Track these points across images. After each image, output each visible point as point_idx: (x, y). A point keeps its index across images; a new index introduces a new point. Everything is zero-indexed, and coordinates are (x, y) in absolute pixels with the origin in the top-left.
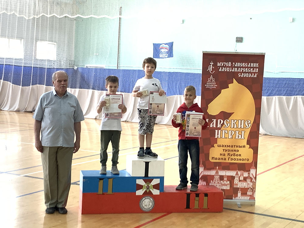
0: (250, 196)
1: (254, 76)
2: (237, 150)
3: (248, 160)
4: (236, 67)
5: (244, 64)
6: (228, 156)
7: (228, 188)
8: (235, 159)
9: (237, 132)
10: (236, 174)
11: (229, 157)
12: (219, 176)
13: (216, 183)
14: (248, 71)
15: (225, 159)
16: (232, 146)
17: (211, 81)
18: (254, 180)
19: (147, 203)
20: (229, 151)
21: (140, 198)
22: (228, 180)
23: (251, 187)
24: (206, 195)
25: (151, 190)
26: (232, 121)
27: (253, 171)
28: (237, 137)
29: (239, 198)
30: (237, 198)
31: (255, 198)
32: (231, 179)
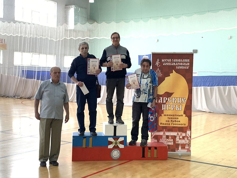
0: (187, 149)
1: (187, 68)
2: (177, 118)
3: (185, 124)
4: (174, 62)
7: (172, 144)
9: (177, 106)
10: (177, 135)
11: (172, 123)
12: (166, 136)
13: (164, 141)
14: (183, 65)
15: (169, 124)
16: (174, 116)
17: (158, 72)
18: (189, 138)
19: (116, 154)
20: (172, 118)
21: (111, 150)
22: (172, 138)
23: (188, 143)
24: (156, 148)
25: (118, 145)
26: (173, 98)
27: (188, 132)
28: (177, 109)
29: (180, 150)
30: (178, 151)
31: (190, 151)
32: (174, 137)
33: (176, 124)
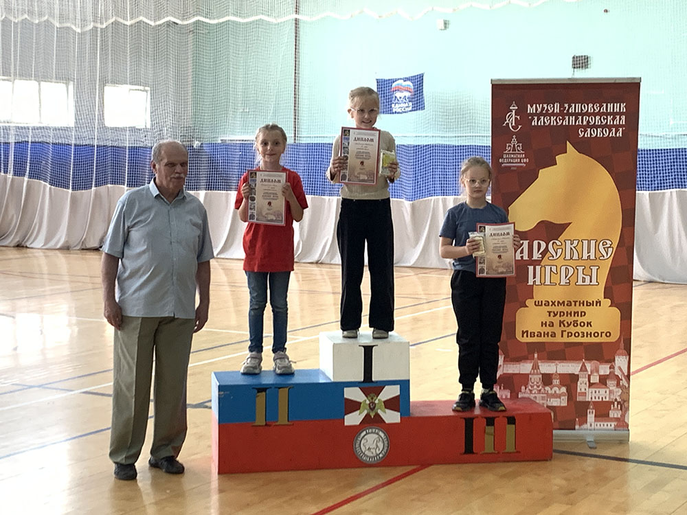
0: (617, 419)
1: (616, 134)
2: (581, 312)
3: (608, 334)
4: (572, 114)
5: (590, 105)
6: (560, 326)
7: (564, 403)
8: (577, 334)
9: (581, 269)
10: (581, 370)
11: (563, 328)
12: (541, 376)
13: (535, 393)
14: (602, 122)
15: (554, 335)
16: (569, 304)
17: (514, 150)
18: (624, 382)
19: (372, 444)
20: (562, 314)
21: (355, 431)
22: (562, 384)
23: (619, 399)
24: (511, 420)
25: (379, 412)
26: (568, 243)
27: (620, 361)
28: (580, 282)
29: (591, 425)
30: (585, 426)
31: (628, 426)
32: (570, 381)
33: (577, 335)
